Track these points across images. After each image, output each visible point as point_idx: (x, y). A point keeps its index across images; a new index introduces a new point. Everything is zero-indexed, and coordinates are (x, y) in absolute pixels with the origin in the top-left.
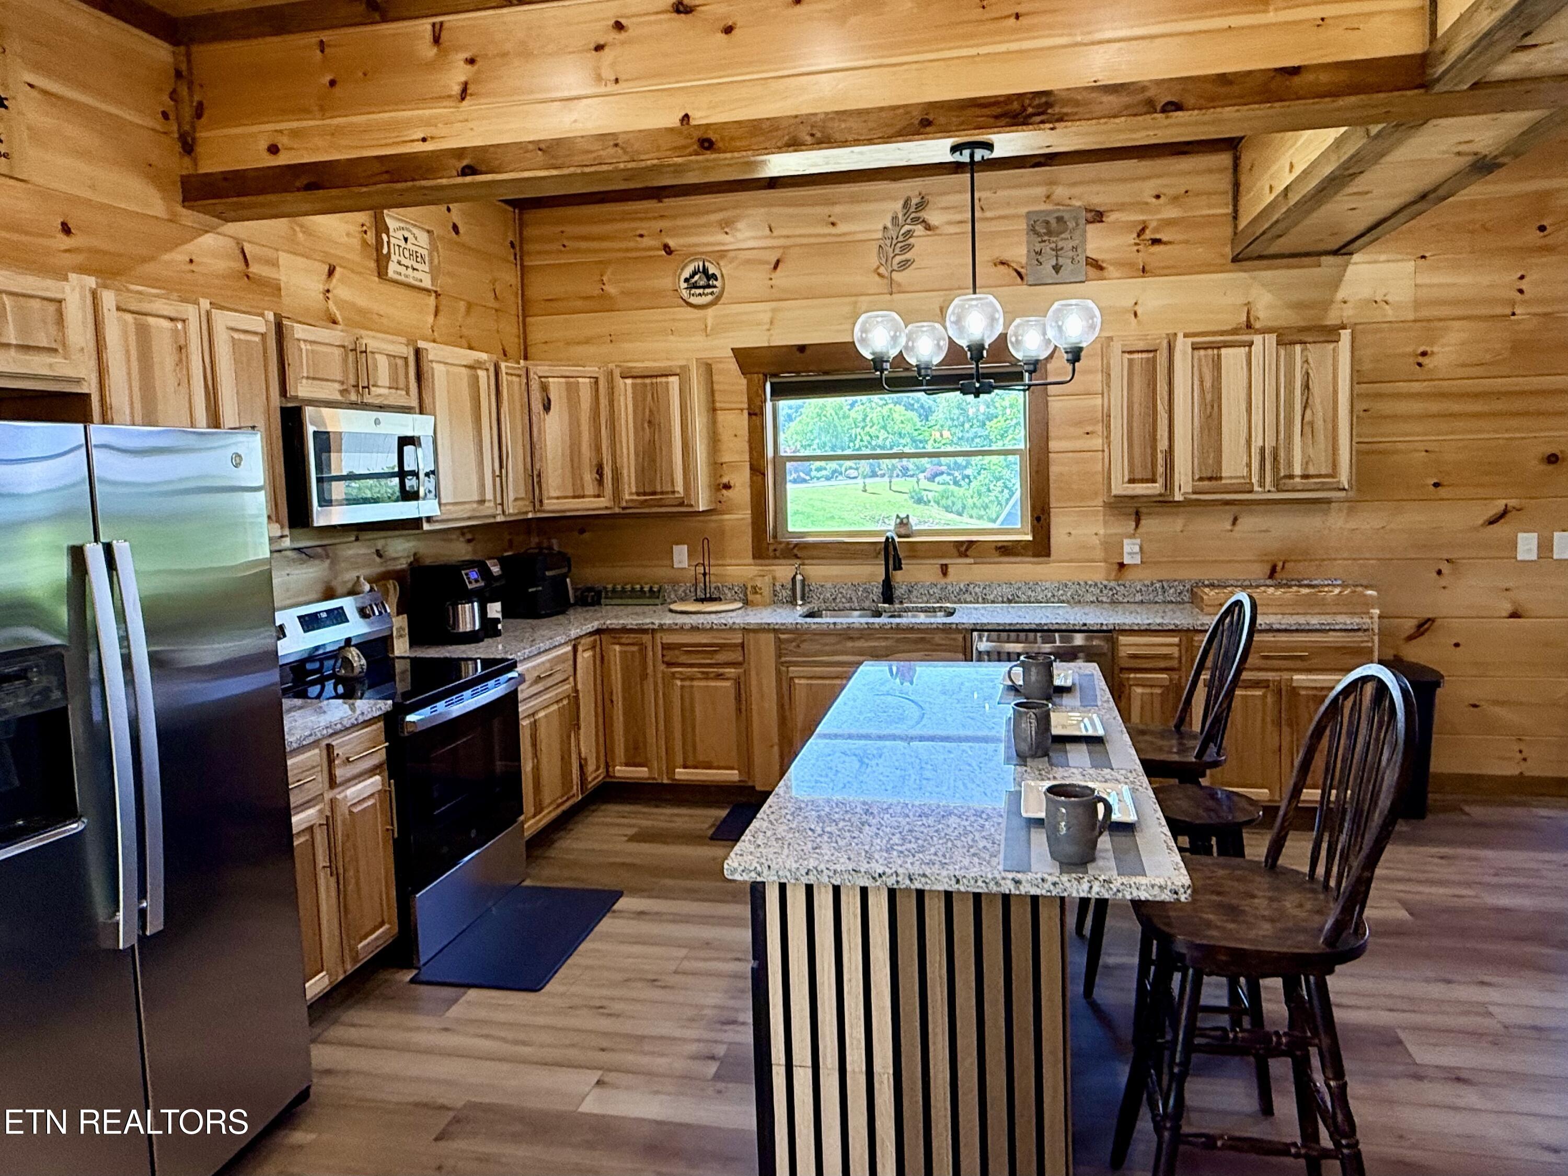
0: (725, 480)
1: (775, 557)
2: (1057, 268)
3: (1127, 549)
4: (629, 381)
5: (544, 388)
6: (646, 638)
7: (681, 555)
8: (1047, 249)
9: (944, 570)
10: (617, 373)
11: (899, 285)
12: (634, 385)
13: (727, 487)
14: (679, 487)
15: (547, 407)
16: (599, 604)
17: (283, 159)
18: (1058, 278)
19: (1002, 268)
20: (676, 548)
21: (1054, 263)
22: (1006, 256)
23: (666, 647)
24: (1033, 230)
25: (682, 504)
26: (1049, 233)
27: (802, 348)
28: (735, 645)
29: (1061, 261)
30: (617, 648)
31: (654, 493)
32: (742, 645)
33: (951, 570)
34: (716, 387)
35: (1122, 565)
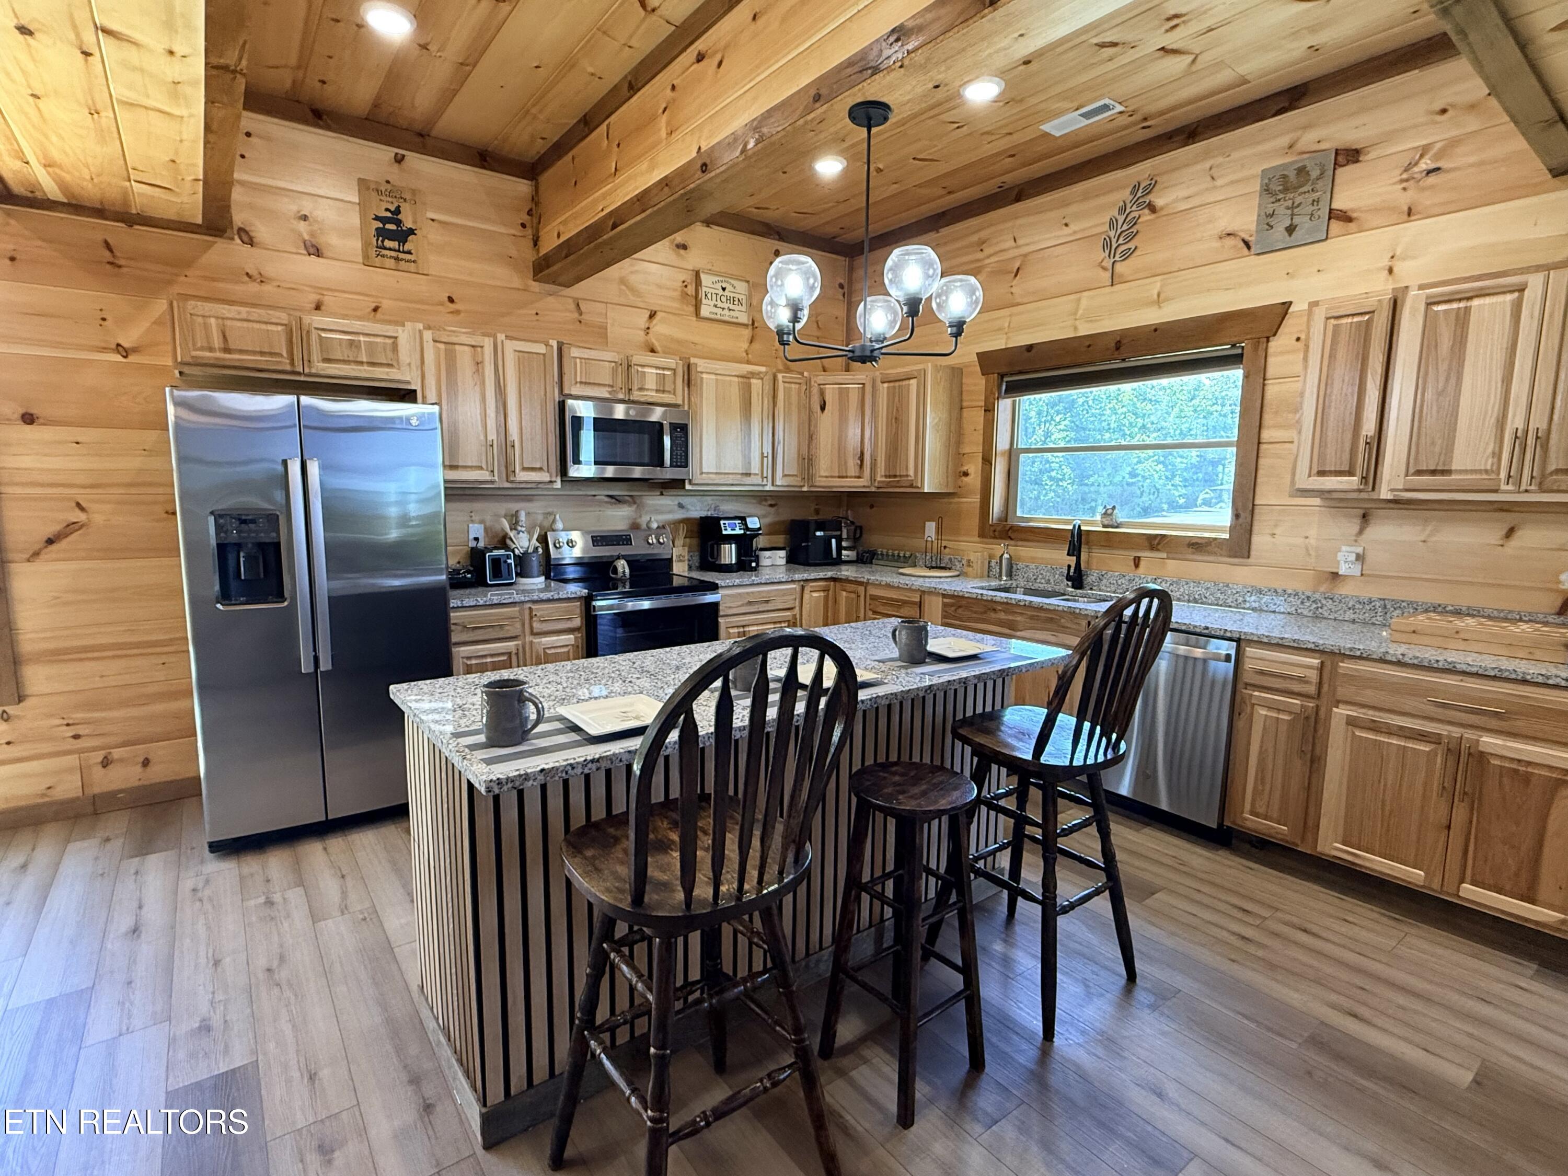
0: (965, 469)
1: (995, 538)
2: (1290, 230)
3: (1340, 556)
4: (886, 385)
5: (822, 393)
6: (861, 589)
7: (931, 528)
8: (1281, 210)
9: (1137, 562)
10: (879, 380)
11: (1121, 276)
12: (888, 388)
13: (966, 474)
14: (911, 473)
15: (823, 408)
16: (871, 563)
18: (1290, 241)
19: (1230, 242)
20: (928, 524)
21: (1288, 223)
22: (1229, 230)
23: (874, 598)
24: (1266, 190)
25: (911, 486)
26: (1286, 190)
27: (1030, 348)
29: (1297, 220)
31: (895, 476)
33: (1143, 563)
34: (965, 388)
35: (1335, 575)
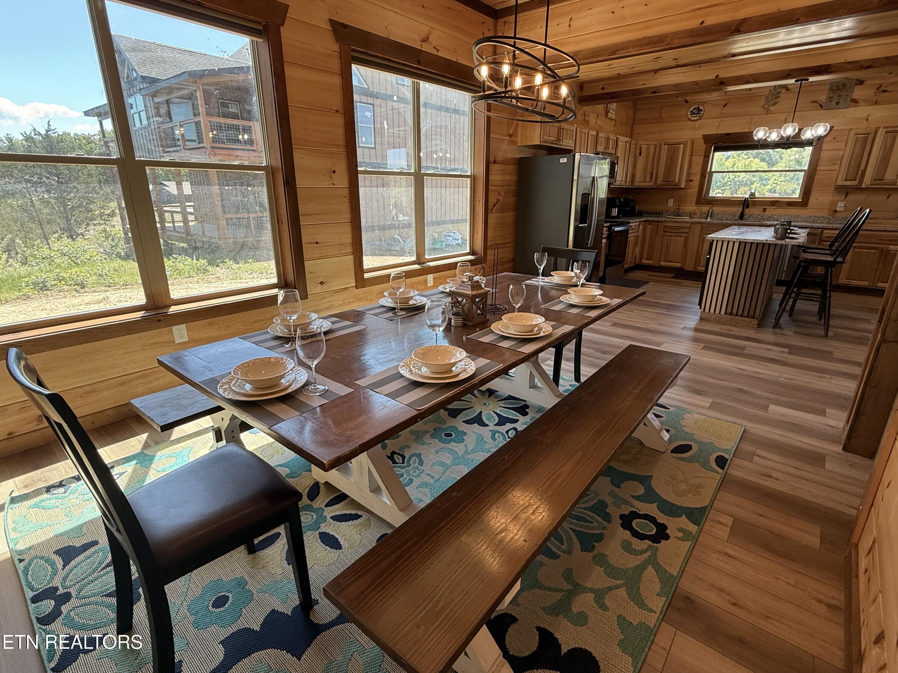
0: (691, 179)
1: (703, 204)
2: (837, 103)
3: (839, 205)
4: (666, 146)
5: (641, 148)
6: (660, 224)
7: (671, 202)
8: (835, 96)
9: (764, 210)
10: (663, 144)
11: (771, 111)
12: (668, 148)
13: (691, 181)
14: (677, 180)
15: (640, 155)
16: (642, 216)
17: (605, 91)
18: (837, 107)
19: (815, 104)
20: (670, 200)
21: (837, 101)
22: (816, 100)
23: (665, 227)
24: (831, 89)
25: (677, 185)
26: (838, 90)
27: (728, 134)
28: (687, 227)
29: (840, 100)
30: (650, 226)
31: (668, 182)
32: (690, 227)
33: (767, 210)
34: (694, 148)
35: (836, 211)
